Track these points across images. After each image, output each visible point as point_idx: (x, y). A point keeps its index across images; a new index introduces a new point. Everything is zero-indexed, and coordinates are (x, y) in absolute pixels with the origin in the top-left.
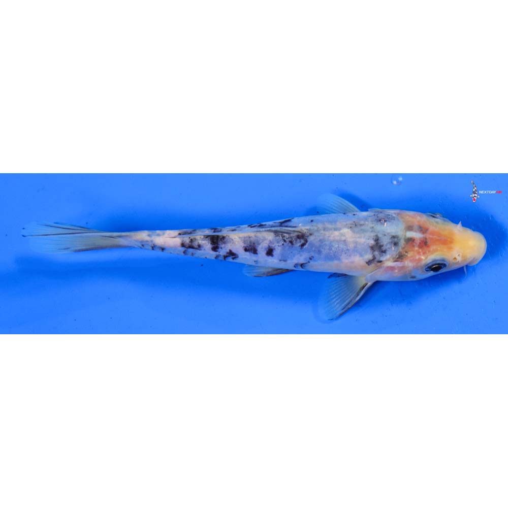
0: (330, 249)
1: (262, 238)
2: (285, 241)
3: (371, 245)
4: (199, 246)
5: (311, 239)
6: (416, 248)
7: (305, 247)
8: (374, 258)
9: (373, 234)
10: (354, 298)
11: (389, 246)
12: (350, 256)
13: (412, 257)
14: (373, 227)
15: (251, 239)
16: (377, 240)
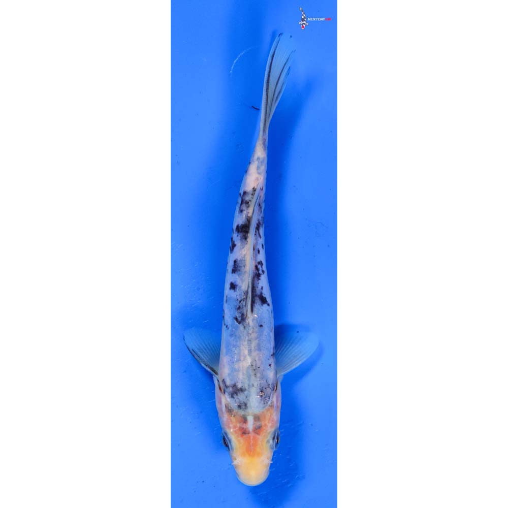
0: (234, 346)
1: (243, 278)
2: (240, 301)
3: (237, 384)
4: (241, 211)
5: (241, 327)
6: (238, 425)
7: (235, 321)
8: (227, 387)
9: (246, 386)
10: (204, 362)
11: (237, 400)
12: (229, 365)
13: (231, 420)
14: (253, 386)
15: (243, 267)
16: (242, 390)
